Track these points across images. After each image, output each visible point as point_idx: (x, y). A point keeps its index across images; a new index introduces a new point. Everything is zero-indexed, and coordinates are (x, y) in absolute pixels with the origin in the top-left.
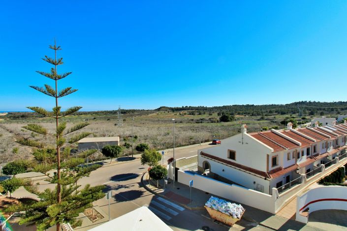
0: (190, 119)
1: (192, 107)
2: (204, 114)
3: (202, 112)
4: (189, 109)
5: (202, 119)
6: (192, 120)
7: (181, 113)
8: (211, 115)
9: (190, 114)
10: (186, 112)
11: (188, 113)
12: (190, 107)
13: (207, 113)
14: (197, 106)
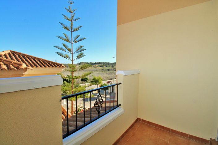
0: (101, 69)
1: (101, 63)
2: (109, 66)
3: (108, 65)
4: (99, 64)
5: (108, 69)
6: (103, 70)
7: (95, 66)
8: (113, 67)
9: (100, 67)
10: (98, 65)
11: (99, 66)
12: (100, 62)
13: (111, 66)
14: (104, 62)
